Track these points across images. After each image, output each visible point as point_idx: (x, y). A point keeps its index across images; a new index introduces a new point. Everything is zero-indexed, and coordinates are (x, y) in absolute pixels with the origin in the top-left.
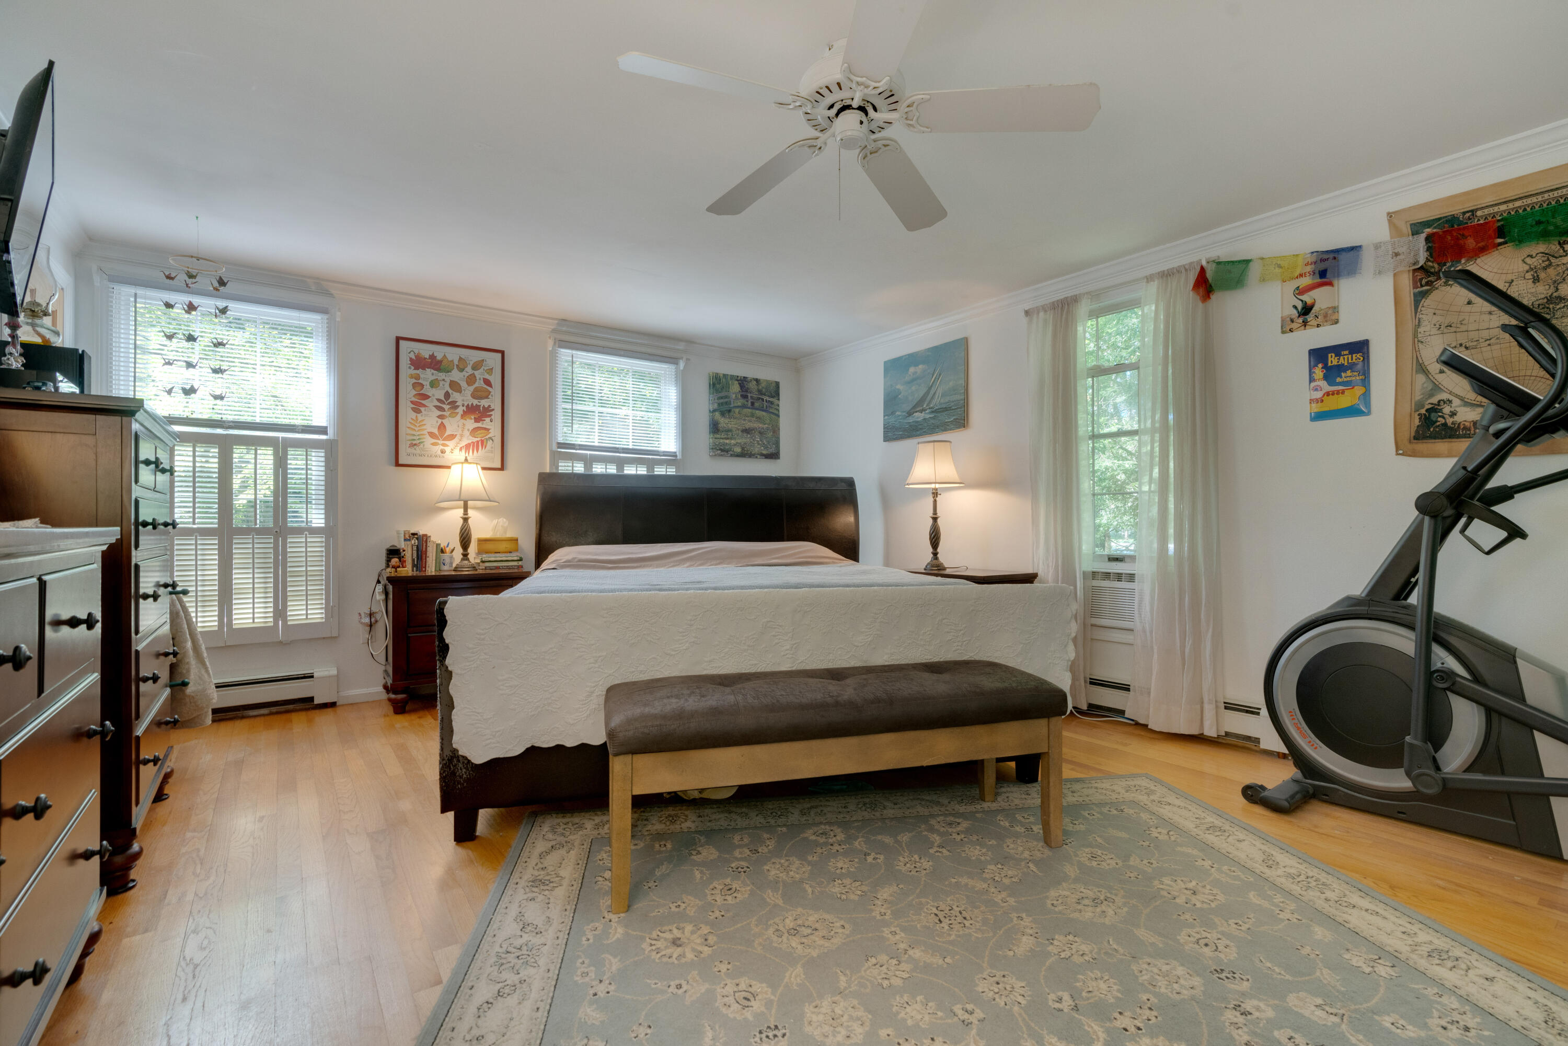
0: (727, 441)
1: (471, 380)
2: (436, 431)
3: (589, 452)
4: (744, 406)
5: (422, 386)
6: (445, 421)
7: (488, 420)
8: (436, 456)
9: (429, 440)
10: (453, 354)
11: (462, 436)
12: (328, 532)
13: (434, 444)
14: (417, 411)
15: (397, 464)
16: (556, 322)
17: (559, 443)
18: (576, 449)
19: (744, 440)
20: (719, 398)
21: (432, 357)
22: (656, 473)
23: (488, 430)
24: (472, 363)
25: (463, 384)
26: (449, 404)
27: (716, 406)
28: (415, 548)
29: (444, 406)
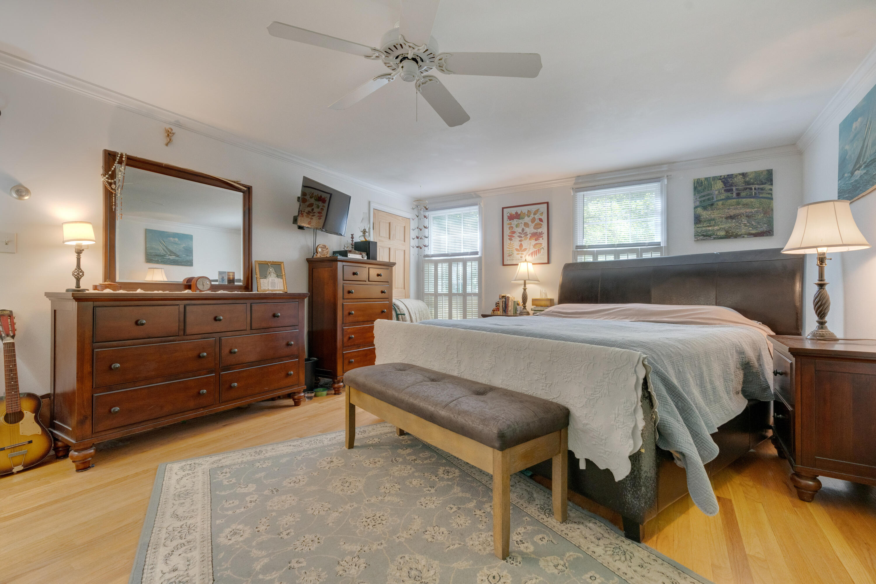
0: (710, 228)
1: (533, 220)
2: (518, 248)
3: (595, 249)
4: (728, 198)
5: (512, 227)
6: (522, 243)
7: (541, 239)
8: (518, 260)
9: (515, 252)
10: (525, 209)
11: (530, 248)
12: (479, 295)
13: (518, 254)
14: (511, 239)
15: (504, 265)
16: (575, 178)
17: (577, 246)
18: (587, 248)
19: (731, 224)
20: (700, 197)
21: (516, 213)
22: (643, 258)
23: (541, 244)
24: (533, 212)
25: (530, 223)
26: (524, 234)
27: (698, 203)
28: (504, 303)
29: (522, 235)
